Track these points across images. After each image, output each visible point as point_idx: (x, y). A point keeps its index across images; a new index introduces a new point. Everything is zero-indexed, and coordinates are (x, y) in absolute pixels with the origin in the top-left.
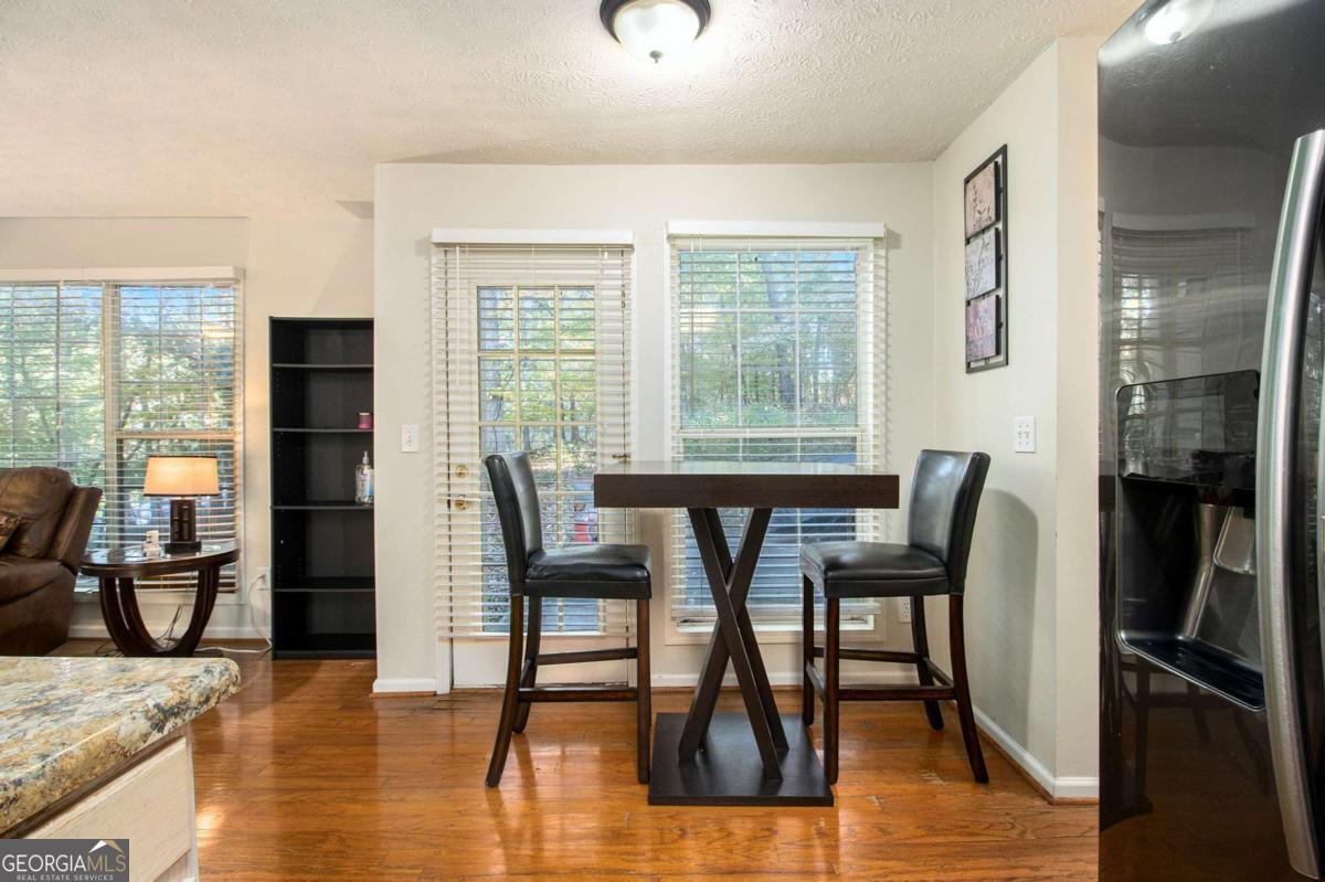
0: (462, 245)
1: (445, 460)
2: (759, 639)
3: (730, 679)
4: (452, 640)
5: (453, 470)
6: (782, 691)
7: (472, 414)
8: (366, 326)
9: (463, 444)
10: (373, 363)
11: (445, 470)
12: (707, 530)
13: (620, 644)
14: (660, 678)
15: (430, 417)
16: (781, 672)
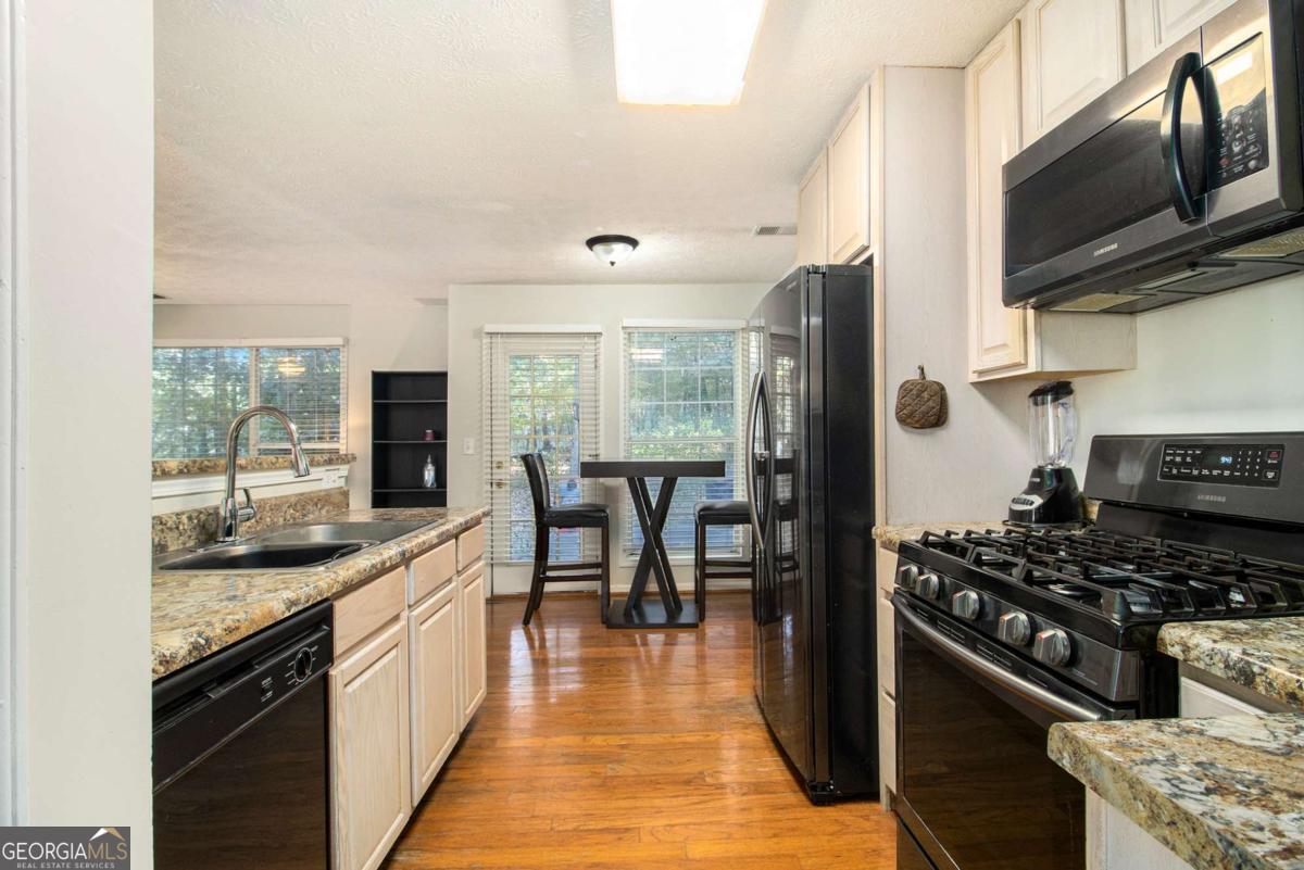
0: (502, 334)
1: (489, 458)
2: (671, 563)
3: (653, 587)
4: (492, 565)
5: (494, 465)
6: (685, 593)
7: (506, 431)
8: (444, 375)
9: (501, 450)
10: (446, 398)
11: (489, 464)
12: (639, 494)
13: (593, 560)
14: (615, 588)
15: (481, 433)
16: (685, 583)
